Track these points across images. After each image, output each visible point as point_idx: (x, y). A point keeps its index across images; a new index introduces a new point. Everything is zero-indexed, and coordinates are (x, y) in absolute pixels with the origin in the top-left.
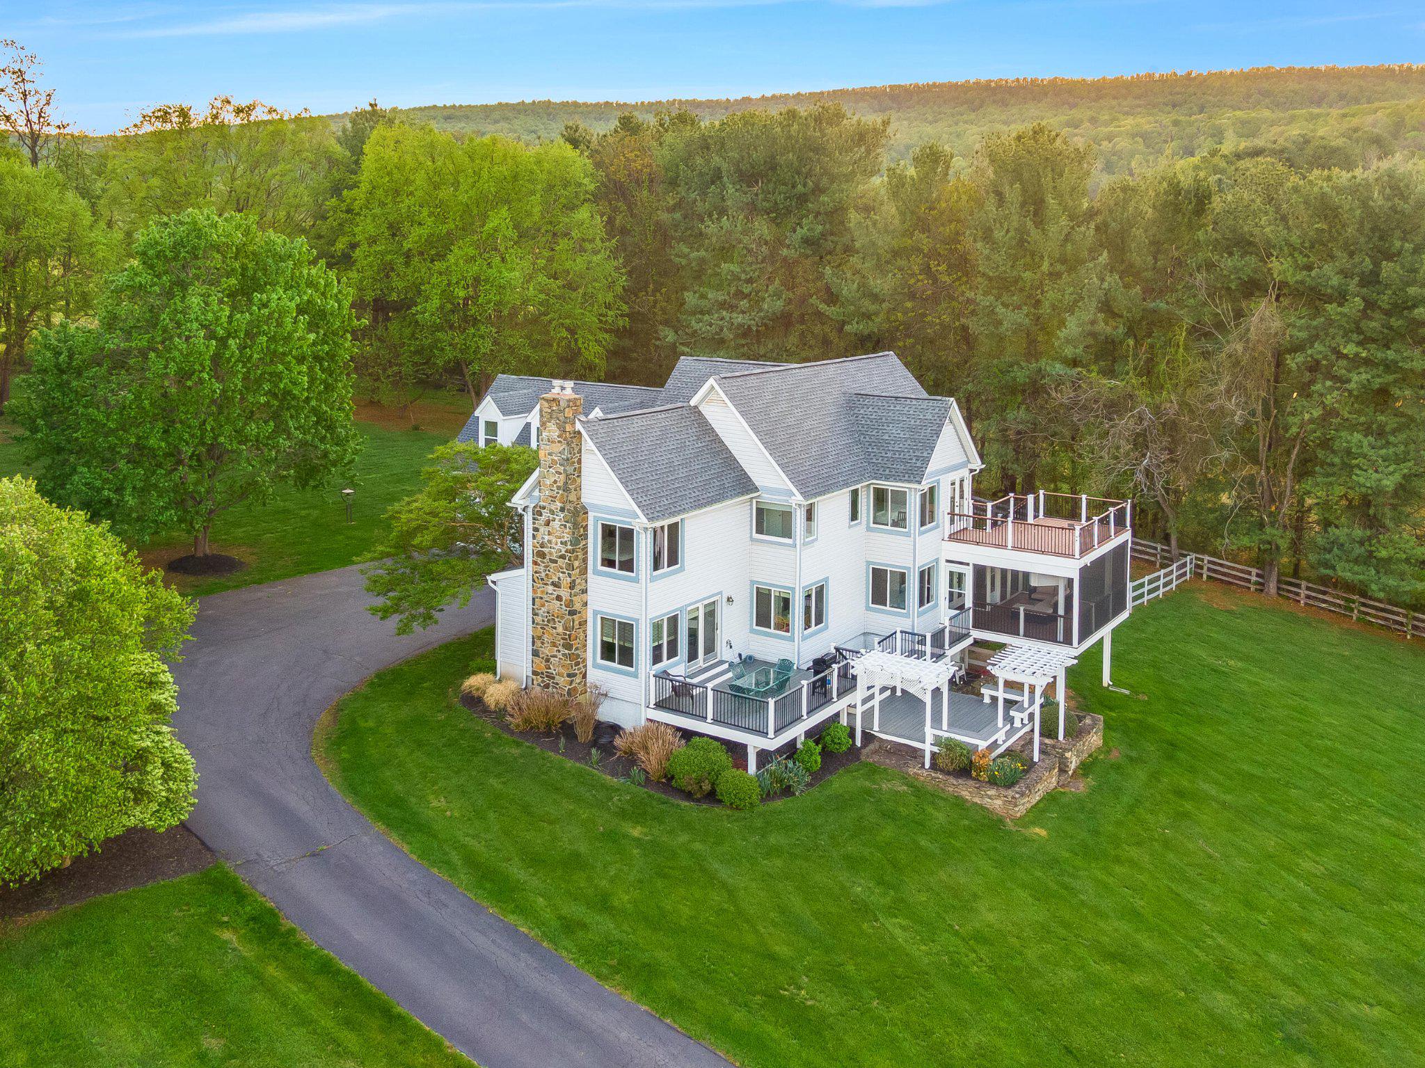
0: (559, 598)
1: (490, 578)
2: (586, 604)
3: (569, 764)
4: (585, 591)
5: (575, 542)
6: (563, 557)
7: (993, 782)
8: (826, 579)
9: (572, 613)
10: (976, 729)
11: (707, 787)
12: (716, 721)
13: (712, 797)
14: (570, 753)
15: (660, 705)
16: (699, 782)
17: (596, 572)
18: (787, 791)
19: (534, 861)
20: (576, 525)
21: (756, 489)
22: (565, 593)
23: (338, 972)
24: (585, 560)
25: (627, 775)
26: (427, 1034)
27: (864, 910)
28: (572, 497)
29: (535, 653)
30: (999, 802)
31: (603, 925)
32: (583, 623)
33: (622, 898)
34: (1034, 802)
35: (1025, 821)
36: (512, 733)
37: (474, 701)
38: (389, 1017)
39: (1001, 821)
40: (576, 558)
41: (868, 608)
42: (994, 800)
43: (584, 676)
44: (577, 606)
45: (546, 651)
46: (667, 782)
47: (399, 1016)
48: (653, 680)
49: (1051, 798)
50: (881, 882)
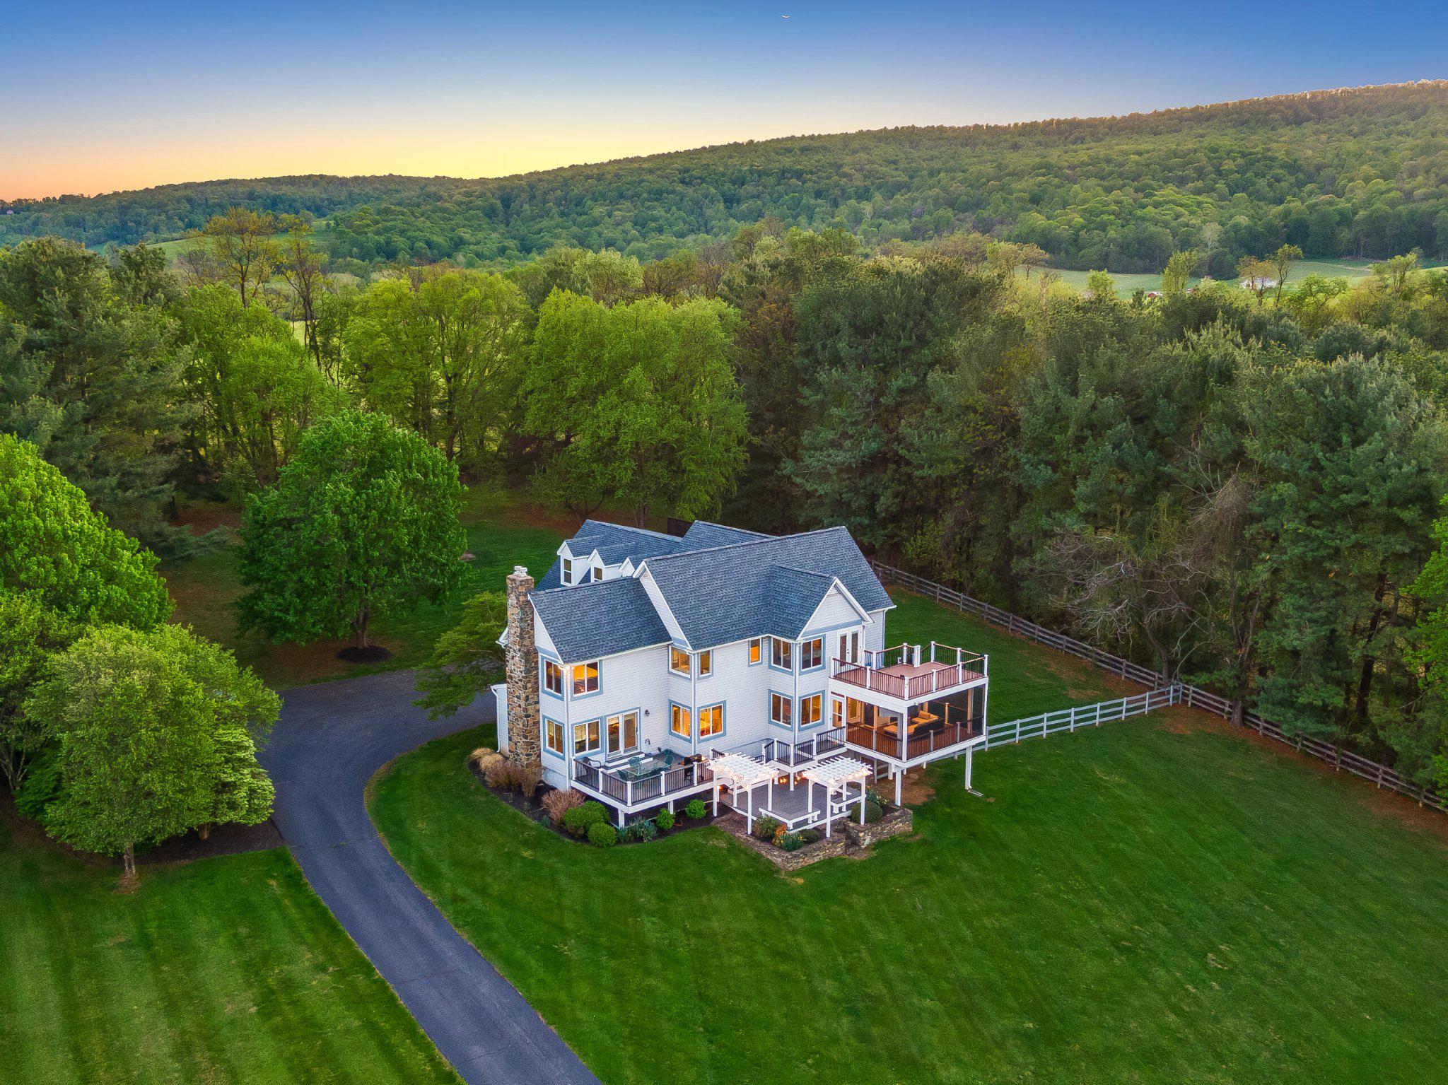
0: (520, 706)
1: (493, 687)
2: (538, 711)
3: (511, 810)
4: (538, 703)
5: (528, 671)
6: (520, 680)
7: (781, 848)
8: (724, 702)
9: (527, 716)
10: (790, 812)
11: (581, 832)
12: (604, 793)
13: (584, 838)
14: (517, 804)
15: (578, 779)
16: (577, 828)
17: (544, 692)
18: (639, 839)
19: (457, 863)
20: (527, 661)
21: (670, 639)
22: (522, 703)
23: (320, 906)
24: (537, 683)
25: (540, 820)
26: (348, 939)
27: (637, 910)
28: (527, 642)
29: (510, 739)
30: (780, 860)
31: (478, 902)
32: (537, 723)
33: (495, 889)
34: (812, 862)
35: (796, 874)
36: (487, 786)
37: (475, 764)
38: (333, 929)
39: (778, 871)
40: (529, 682)
41: (770, 722)
42: (776, 857)
43: (539, 756)
44: (530, 712)
45: (515, 738)
46: (561, 827)
47: (339, 931)
48: (574, 763)
49: (829, 862)
50: (660, 898)
